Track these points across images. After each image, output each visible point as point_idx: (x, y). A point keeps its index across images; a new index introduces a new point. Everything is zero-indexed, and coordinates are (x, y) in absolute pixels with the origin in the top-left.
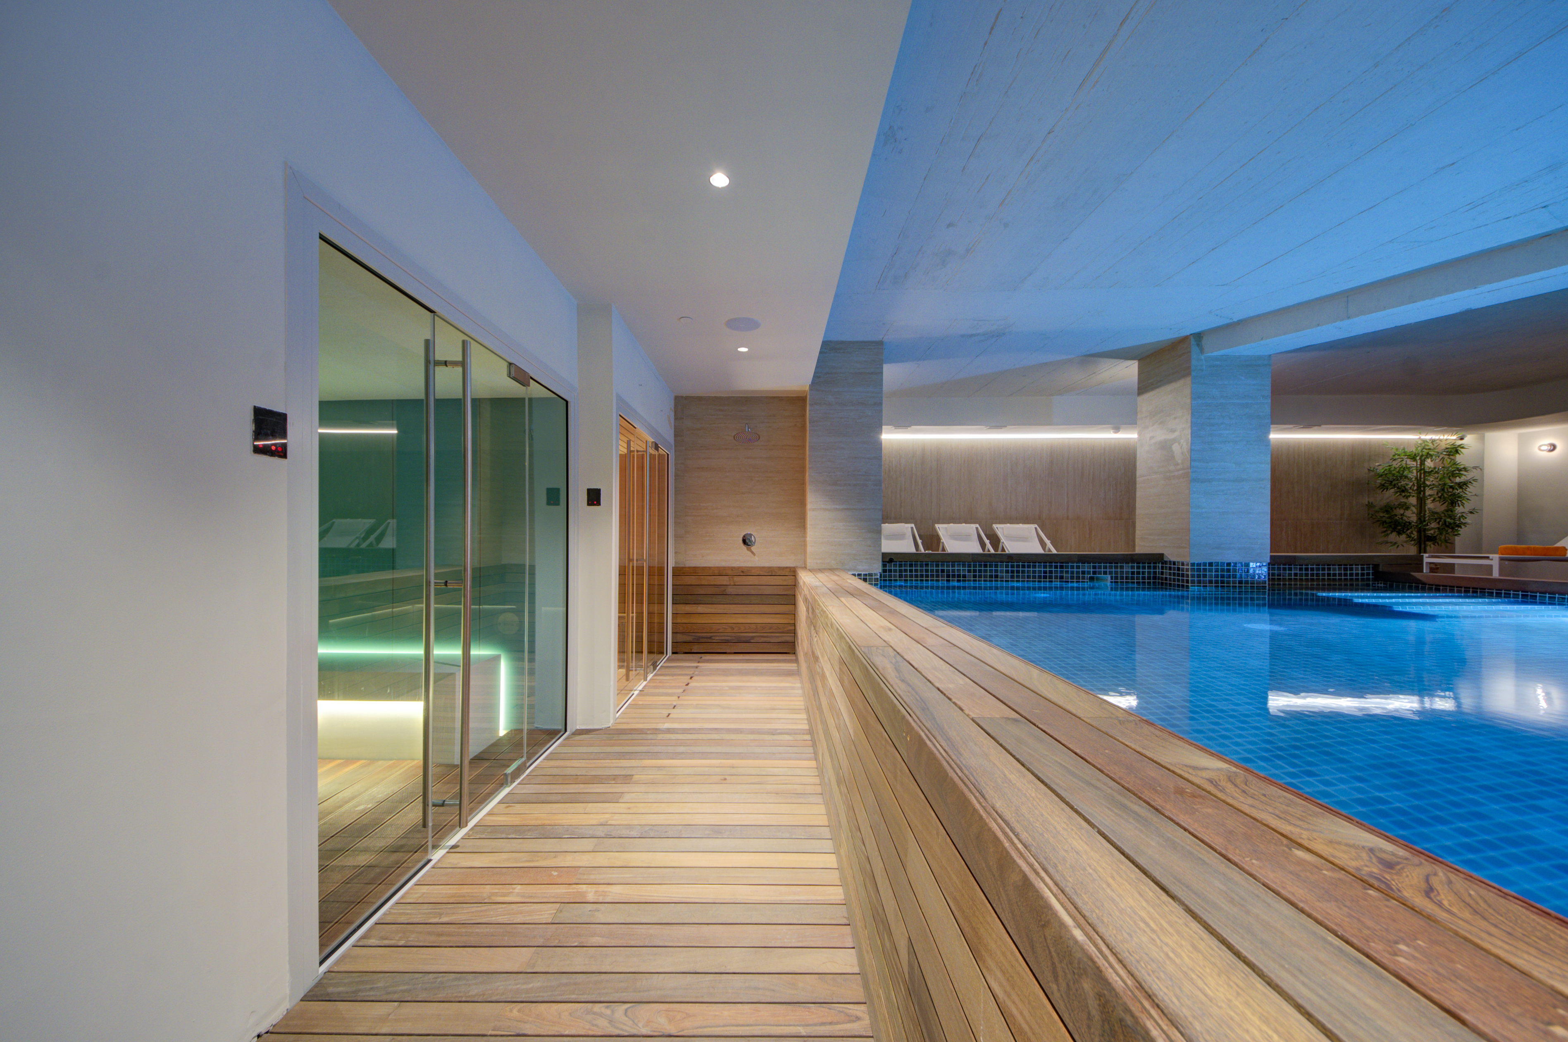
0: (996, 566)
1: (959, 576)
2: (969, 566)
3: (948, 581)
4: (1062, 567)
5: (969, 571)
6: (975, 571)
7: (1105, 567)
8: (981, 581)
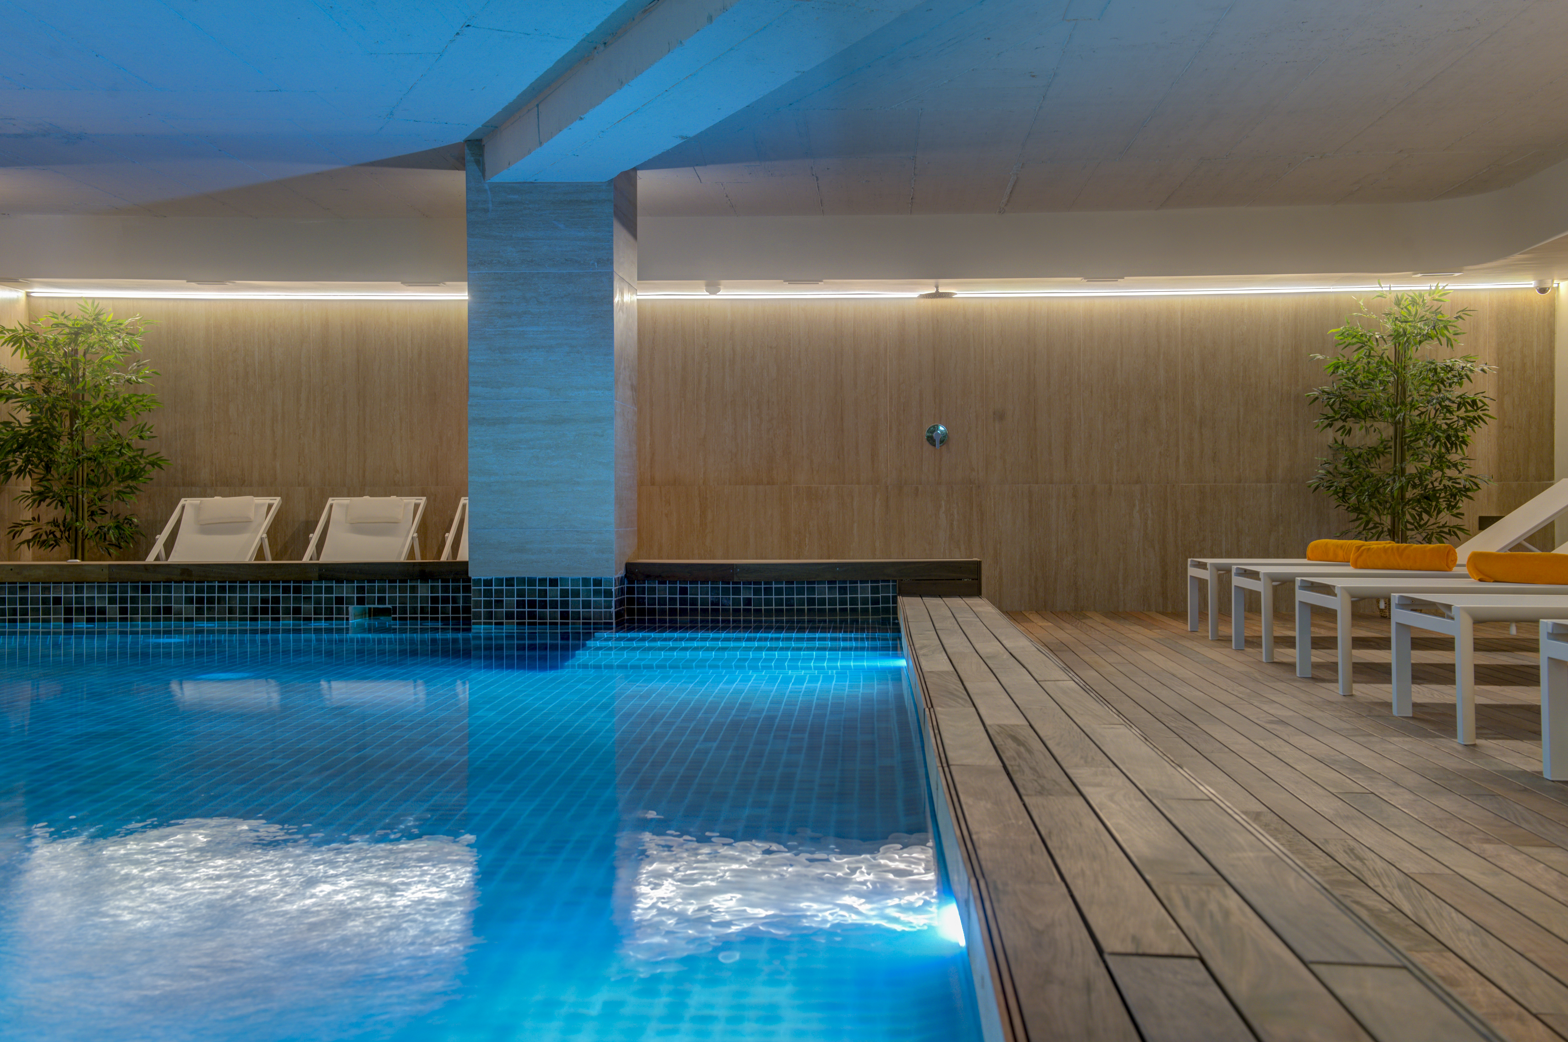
0: (168, 589)
1: (91, 610)
2: (113, 590)
3: (68, 621)
4: (297, 590)
5: (112, 601)
6: (123, 600)
7: (382, 590)
8: (136, 620)
